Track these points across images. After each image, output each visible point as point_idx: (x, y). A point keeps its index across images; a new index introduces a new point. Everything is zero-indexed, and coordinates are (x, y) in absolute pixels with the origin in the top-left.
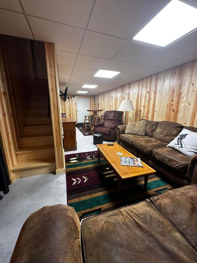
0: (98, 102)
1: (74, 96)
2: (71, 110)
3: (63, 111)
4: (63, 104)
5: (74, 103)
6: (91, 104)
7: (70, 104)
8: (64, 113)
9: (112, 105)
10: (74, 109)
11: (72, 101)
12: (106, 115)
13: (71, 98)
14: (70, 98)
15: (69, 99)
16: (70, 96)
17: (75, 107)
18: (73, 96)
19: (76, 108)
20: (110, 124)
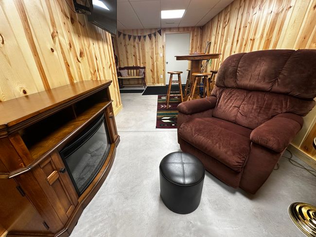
0: (208, 40)
1: (160, 32)
2: (155, 60)
3: (142, 62)
4: (140, 49)
5: (160, 45)
6: (194, 47)
7: (153, 48)
8: (142, 66)
9: (251, 36)
10: (160, 60)
11: (157, 42)
12: (231, 69)
13: (155, 35)
14: (153, 35)
15: (150, 39)
16: (153, 32)
17: (161, 55)
18: (158, 31)
19: (163, 56)
20: (245, 107)
